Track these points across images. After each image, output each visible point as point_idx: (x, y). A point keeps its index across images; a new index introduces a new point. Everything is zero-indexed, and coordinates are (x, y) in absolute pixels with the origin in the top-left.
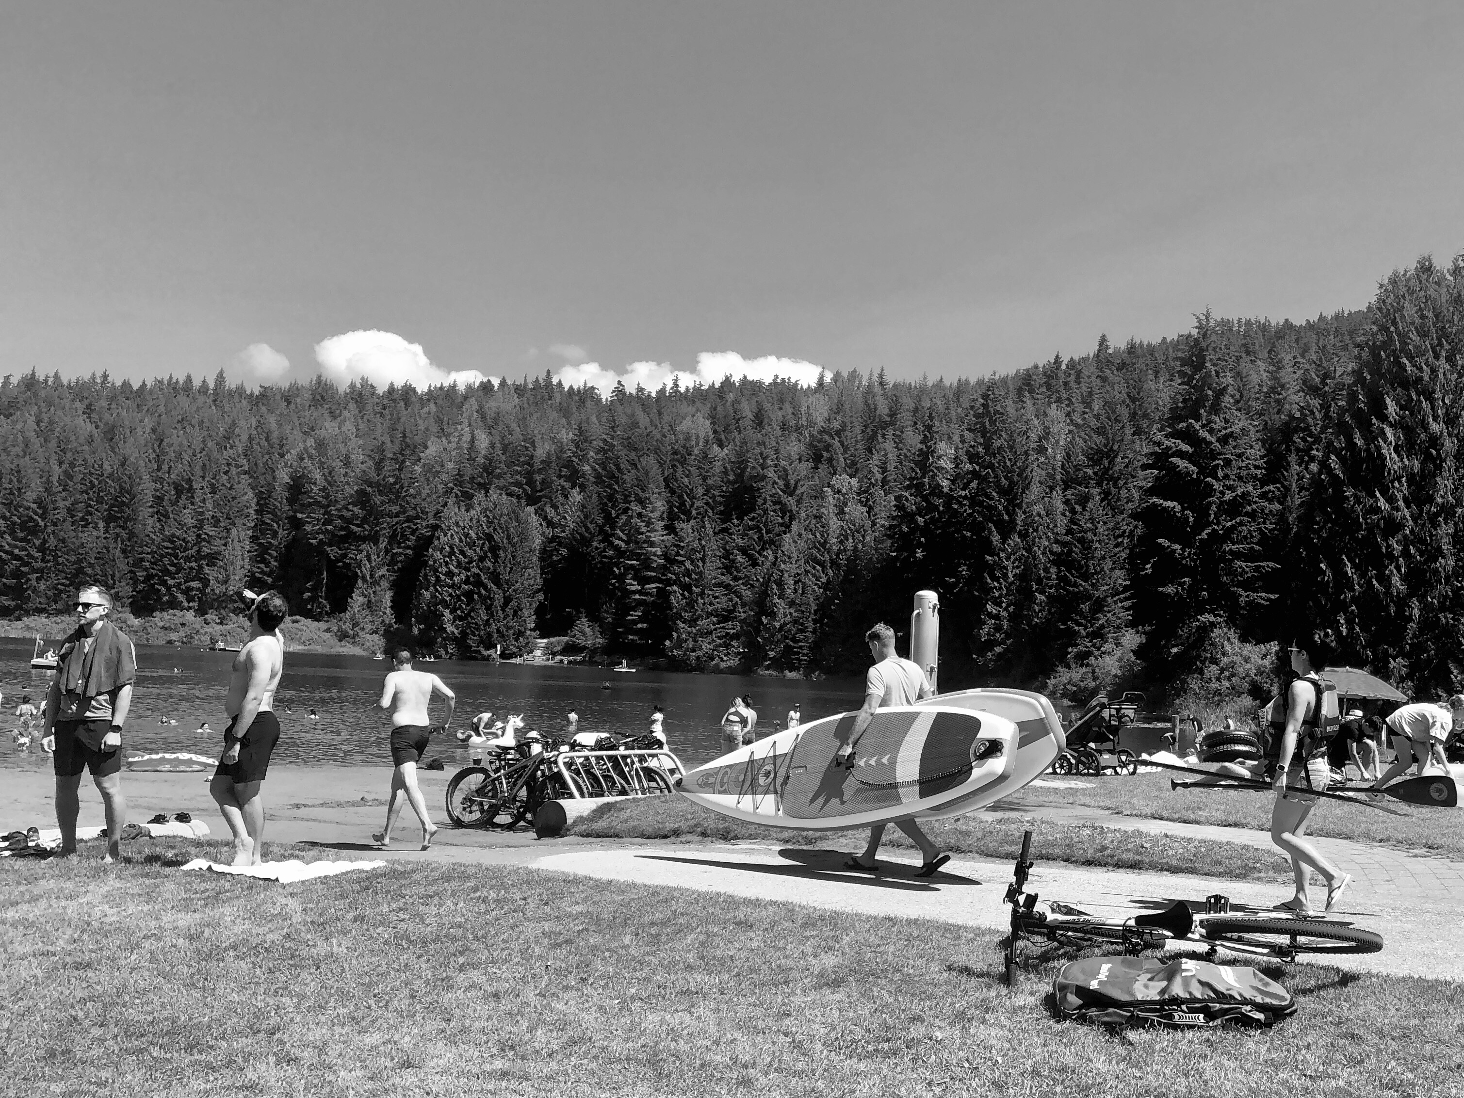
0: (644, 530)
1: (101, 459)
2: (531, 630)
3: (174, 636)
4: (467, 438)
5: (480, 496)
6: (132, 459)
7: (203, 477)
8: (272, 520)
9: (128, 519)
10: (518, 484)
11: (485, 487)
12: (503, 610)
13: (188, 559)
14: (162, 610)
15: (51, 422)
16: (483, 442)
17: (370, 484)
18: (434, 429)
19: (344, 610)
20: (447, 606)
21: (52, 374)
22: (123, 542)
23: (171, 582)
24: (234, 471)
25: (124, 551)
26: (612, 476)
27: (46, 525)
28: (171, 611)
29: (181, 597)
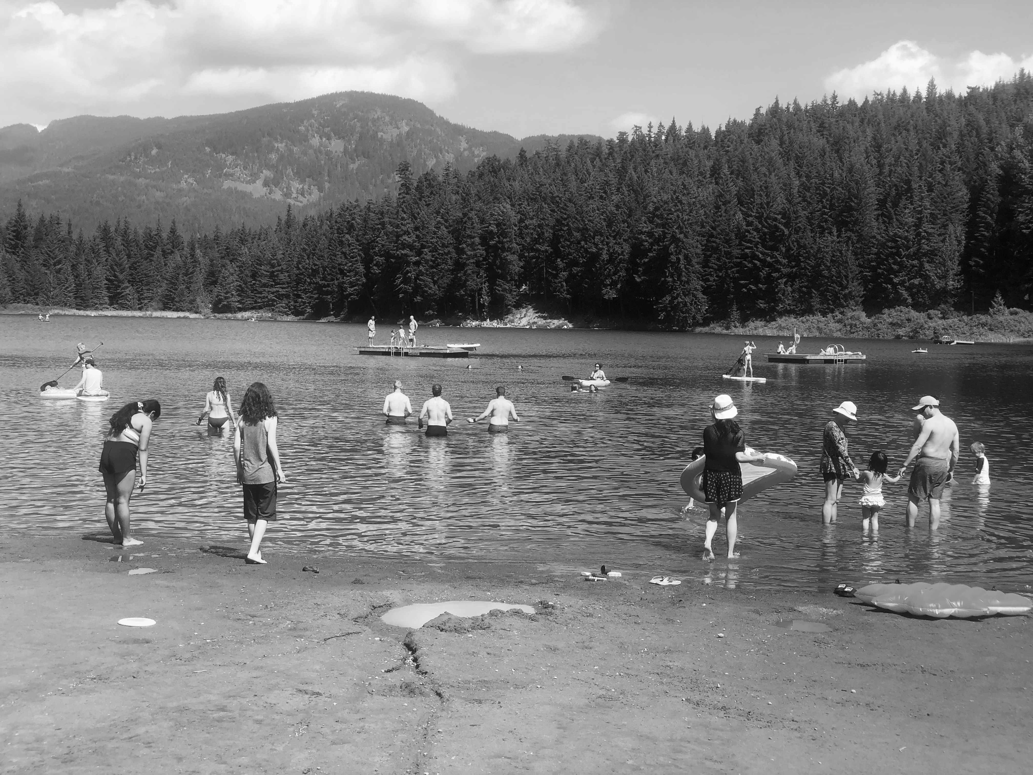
1: (831, 169)
3: (901, 332)
6: (858, 166)
7: (920, 177)
8: (985, 212)
9: (856, 222)
13: (908, 257)
14: (889, 307)
15: (791, 143)
21: (792, 102)
22: (852, 243)
23: (896, 280)
24: (948, 168)
25: (855, 254)
27: (790, 234)
28: (898, 308)
29: (905, 294)
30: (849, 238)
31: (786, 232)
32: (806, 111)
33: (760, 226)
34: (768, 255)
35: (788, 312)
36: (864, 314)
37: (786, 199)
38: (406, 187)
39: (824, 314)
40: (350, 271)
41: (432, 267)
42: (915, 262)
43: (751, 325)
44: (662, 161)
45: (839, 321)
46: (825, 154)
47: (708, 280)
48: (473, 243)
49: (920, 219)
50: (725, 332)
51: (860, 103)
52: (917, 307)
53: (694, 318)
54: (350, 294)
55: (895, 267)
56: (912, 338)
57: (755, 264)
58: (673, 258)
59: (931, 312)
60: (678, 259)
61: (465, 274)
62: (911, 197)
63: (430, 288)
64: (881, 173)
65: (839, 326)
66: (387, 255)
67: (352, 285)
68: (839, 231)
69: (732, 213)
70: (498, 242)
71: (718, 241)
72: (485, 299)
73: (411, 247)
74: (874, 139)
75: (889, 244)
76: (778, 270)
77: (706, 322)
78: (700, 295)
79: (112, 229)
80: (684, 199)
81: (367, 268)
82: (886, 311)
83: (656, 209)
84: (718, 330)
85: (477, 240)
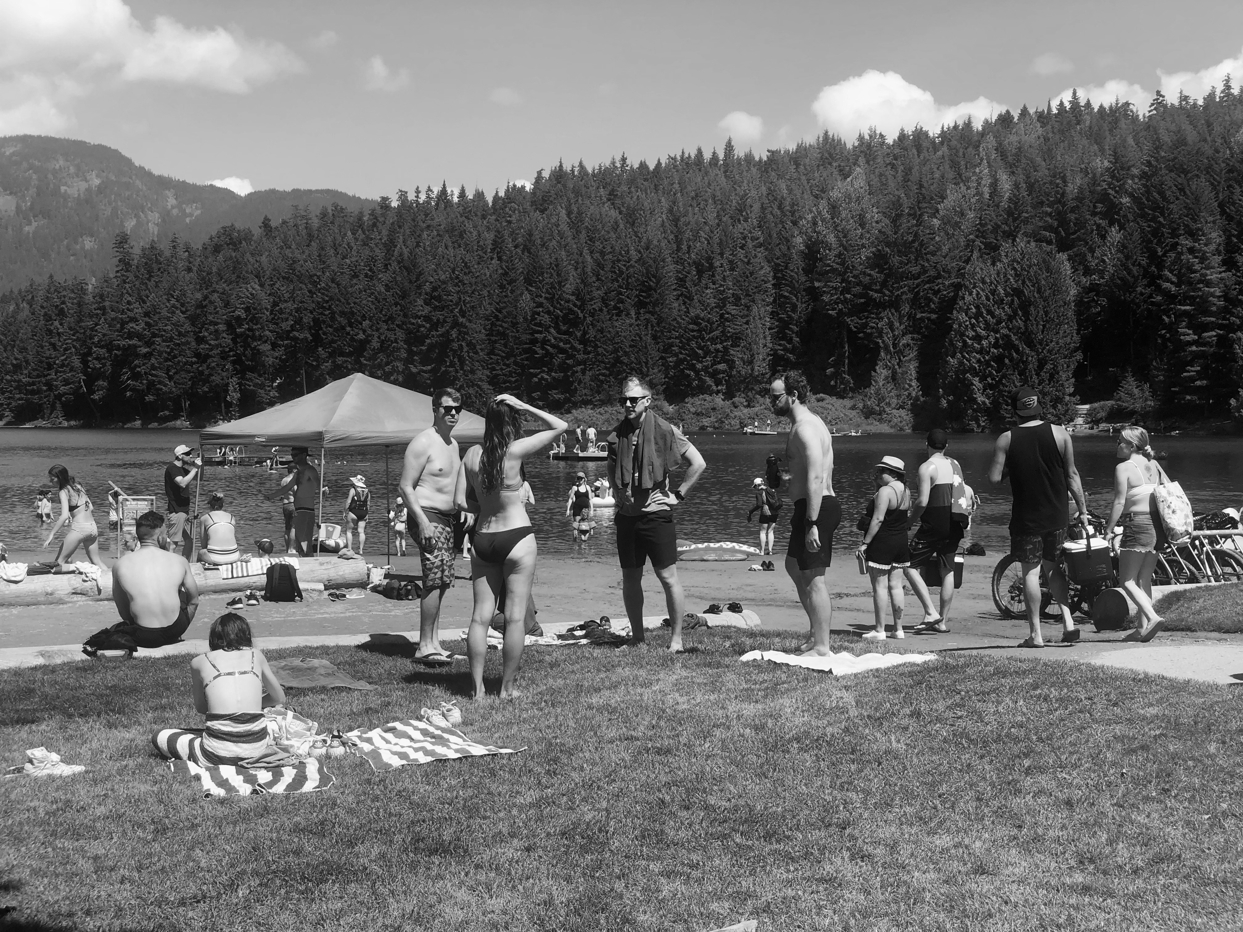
0: (1197, 267)
1: (627, 246)
2: (1070, 395)
3: (706, 422)
4: (987, 181)
5: (1006, 246)
6: (655, 242)
7: (722, 254)
8: (790, 293)
9: (655, 304)
10: (1049, 228)
11: (1011, 236)
12: (1038, 374)
13: (713, 340)
14: (693, 396)
15: (580, 213)
16: (1006, 184)
17: (888, 245)
18: (951, 175)
19: (869, 385)
20: (975, 373)
21: (576, 164)
22: (652, 326)
23: (699, 366)
24: (750, 244)
25: (654, 337)
26: (1156, 207)
27: (585, 317)
28: (701, 396)
29: (709, 381)
30: (648, 321)
31: (581, 315)
32: (594, 175)
33: (552, 309)
34: (561, 340)
36: (667, 403)
37: (580, 278)
38: (125, 263)
40: (63, 366)
41: (167, 360)
42: (719, 346)
44: (435, 233)
46: (618, 226)
47: (494, 369)
48: (216, 331)
49: (722, 300)
51: (652, 166)
52: (722, 394)
54: (65, 394)
55: (698, 352)
56: (716, 428)
57: (547, 350)
58: (455, 345)
59: (735, 399)
60: (461, 346)
61: (208, 367)
62: (713, 276)
63: (166, 385)
64: (679, 249)
66: (109, 346)
67: (66, 382)
68: (638, 314)
69: (519, 293)
70: (249, 329)
71: (504, 324)
72: (234, 396)
73: (140, 337)
74: (670, 211)
75: (691, 327)
80: (466, 279)
81: (85, 362)
82: (689, 399)
83: (435, 289)
85: (222, 327)
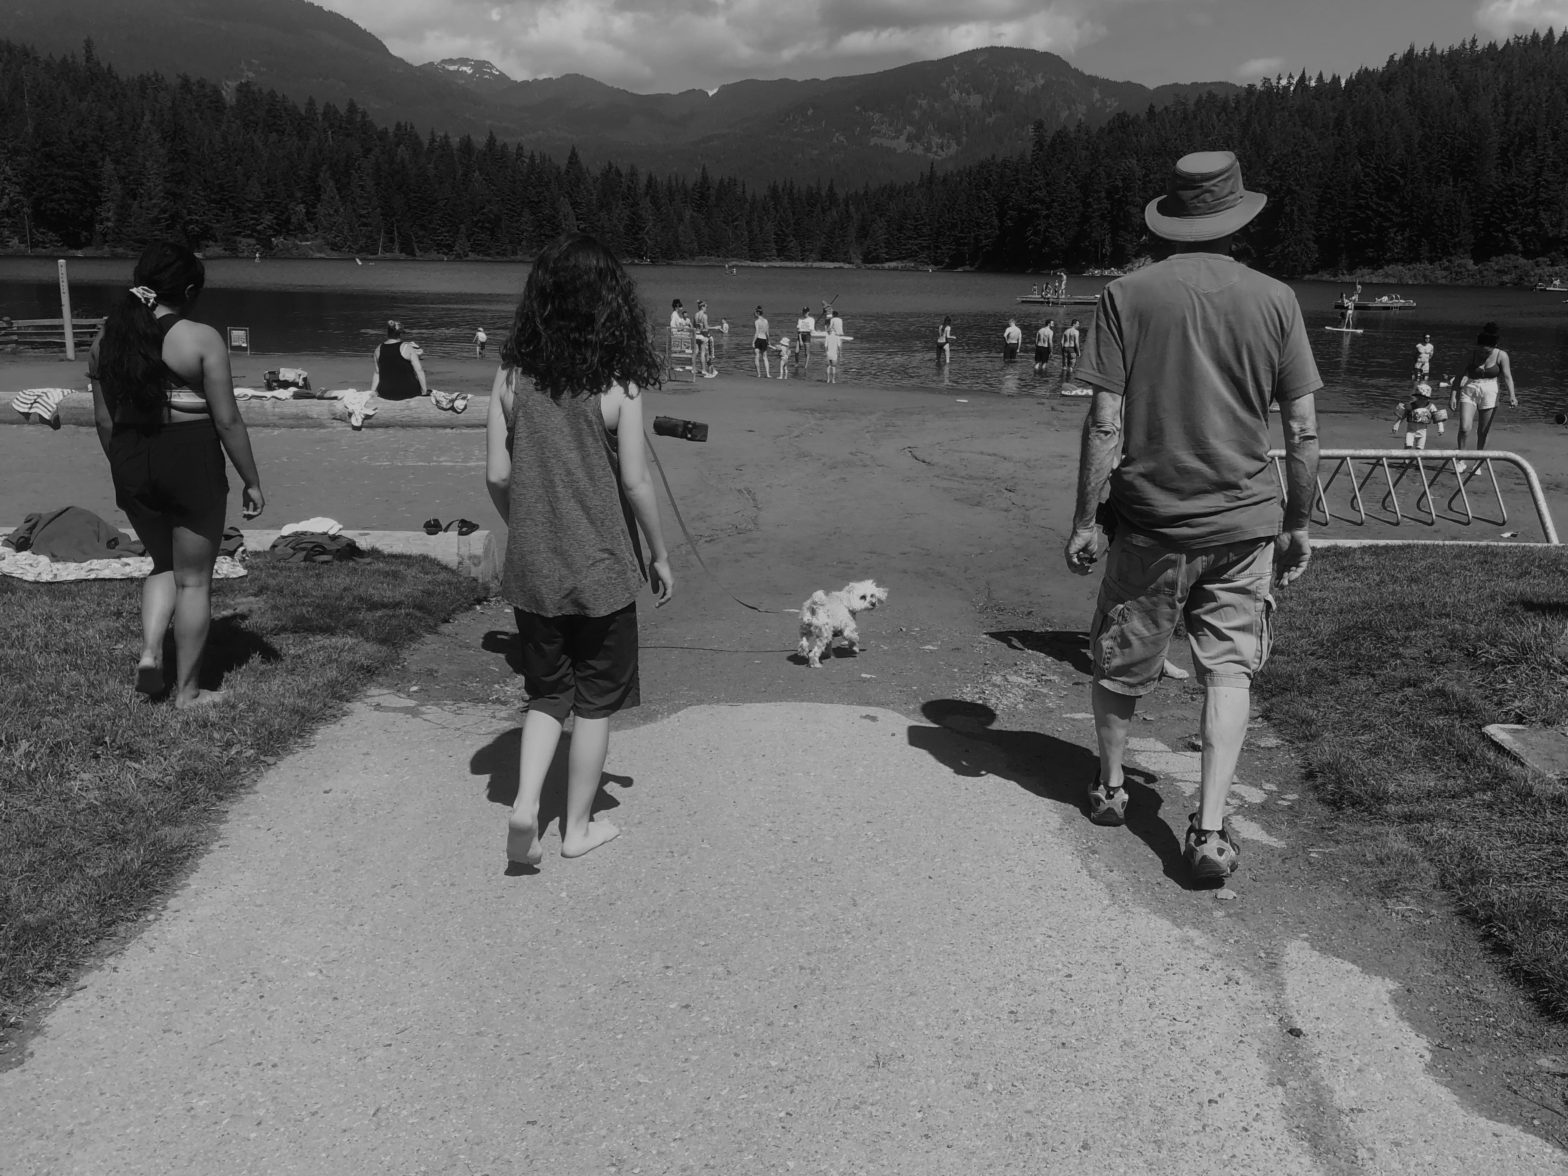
1: (1455, 119)
3: (1507, 279)
6: (1483, 115)
7: (1546, 125)
9: (1474, 172)
13: (1525, 205)
14: (1498, 255)
15: (1420, 92)
21: (1428, 47)
22: (1468, 193)
23: (1508, 228)
25: (1469, 202)
27: (1406, 184)
29: (1516, 241)
30: (1465, 188)
31: (1402, 182)
32: (1442, 56)
33: (1376, 177)
34: (1381, 205)
35: (1395, 261)
36: (1472, 262)
37: (1406, 150)
38: (1039, 144)
39: (1432, 262)
40: (986, 224)
41: (1061, 220)
42: (1531, 210)
43: (1359, 272)
44: (1287, 114)
45: (1446, 269)
46: (1452, 102)
47: (1320, 229)
48: (1099, 197)
49: (1541, 168)
50: (1332, 279)
51: (1500, 47)
52: (1527, 254)
53: (1304, 266)
54: (986, 246)
55: (1509, 215)
56: (1515, 284)
57: (1367, 214)
58: (1288, 209)
59: (1539, 259)
60: (1292, 211)
61: (1090, 226)
62: (1535, 145)
63: (1058, 240)
65: (1444, 273)
66: (1020, 209)
67: (987, 237)
68: (1455, 181)
69: (1350, 164)
70: (1122, 196)
71: (1333, 192)
72: (1108, 250)
73: (1042, 202)
74: (1506, 85)
75: (1505, 193)
76: (1390, 220)
77: (1314, 271)
78: (1311, 244)
79: (780, 190)
80: (1303, 153)
81: (1002, 222)
82: (1494, 258)
83: (1276, 162)
84: (1326, 277)
85: (1103, 194)
